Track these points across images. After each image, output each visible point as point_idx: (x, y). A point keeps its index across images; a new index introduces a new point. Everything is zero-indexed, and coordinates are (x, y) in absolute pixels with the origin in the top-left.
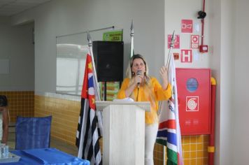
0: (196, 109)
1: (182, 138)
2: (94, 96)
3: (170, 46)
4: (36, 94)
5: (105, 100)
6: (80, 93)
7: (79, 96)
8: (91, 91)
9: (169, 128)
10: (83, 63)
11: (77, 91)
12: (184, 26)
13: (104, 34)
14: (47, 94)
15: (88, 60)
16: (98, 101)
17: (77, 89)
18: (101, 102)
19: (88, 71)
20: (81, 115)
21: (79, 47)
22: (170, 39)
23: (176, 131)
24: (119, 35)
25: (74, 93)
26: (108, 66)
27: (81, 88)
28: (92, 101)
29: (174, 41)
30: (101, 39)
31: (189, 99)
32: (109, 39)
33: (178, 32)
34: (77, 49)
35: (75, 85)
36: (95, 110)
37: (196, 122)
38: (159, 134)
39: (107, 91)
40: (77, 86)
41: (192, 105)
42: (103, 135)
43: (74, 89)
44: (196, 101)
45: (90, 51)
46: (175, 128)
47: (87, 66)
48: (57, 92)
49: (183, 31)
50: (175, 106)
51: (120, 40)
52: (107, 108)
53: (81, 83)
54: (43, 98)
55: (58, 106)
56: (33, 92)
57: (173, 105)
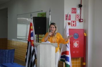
0: (78, 46)
1: (71, 59)
2: (33, 41)
3: (66, 19)
4: (8, 39)
5: (38, 42)
6: (27, 39)
7: (27, 40)
8: (32, 38)
9: (66, 54)
10: (29, 26)
11: (26, 38)
12: (72, 11)
13: (38, 14)
14: (13, 40)
15: (31, 25)
16: (35, 43)
17: (26, 37)
18: (36, 43)
19: (31, 30)
20: (28, 49)
21: (27, 19)
22: (67, 16)
23: (69, 56)
24: (45, 14)
25: (25, 39)
26: (39, 27)
27: (28, 37)
28: (32, 43)
29: (68, 17)
30: (37, 16)
31: (74, 42)
32: (40, 16)
33: (70, 13)
34: (26, 20)
35: (25, 35)
36: (34, 46)
37: (78, 52)
38: (62, 57)
39: (39, 38)
40: (26, 36)
41: (76, 45)
42: (37, 57)
43: (25, 37)
44: (78, 43)
45: (32, 21)
46: (69, 55)
47: (30, 27)
48: (17, 39)
49: (72, 13)
50: (69, 45)
51: (45, 17)
52: (39, 46)
53: (28, 35)
54: (11, 41)
55: (18, 45)
56: (7, 39)
57: (68, 45)
